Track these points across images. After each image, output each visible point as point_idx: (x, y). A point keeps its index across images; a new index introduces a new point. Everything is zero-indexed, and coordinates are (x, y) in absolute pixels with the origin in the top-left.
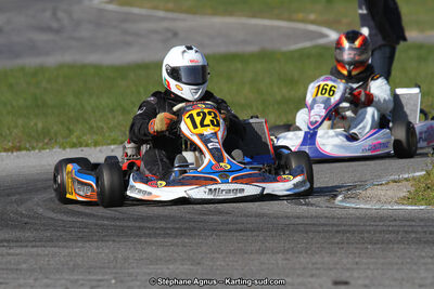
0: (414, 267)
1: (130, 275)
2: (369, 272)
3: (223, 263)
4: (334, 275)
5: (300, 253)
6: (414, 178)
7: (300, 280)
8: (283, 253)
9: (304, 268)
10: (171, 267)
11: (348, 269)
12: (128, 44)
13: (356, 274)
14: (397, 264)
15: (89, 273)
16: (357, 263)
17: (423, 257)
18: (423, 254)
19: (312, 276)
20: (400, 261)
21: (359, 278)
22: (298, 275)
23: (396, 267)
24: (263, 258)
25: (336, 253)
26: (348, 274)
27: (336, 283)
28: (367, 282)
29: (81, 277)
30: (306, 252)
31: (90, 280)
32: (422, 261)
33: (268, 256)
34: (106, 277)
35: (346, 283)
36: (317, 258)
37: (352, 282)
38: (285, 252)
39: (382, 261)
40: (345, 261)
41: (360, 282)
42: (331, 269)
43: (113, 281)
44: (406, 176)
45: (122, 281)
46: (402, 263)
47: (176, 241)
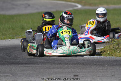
0: (97, 72)
1: (16, 74)
2: (84, 73)
3: (43, 71)
4: (74, 74)
5: (65, 68)
6: (100, 49)
7: (64, 75)
8: (60, 69)
9: (66, 72)
10: (28, 72)
11: (78, 73)
12: (14, 8)
13: (80, 74)
14: (92, 71)
15: (4, 73)
16: (81, 71)
17: (100, 70)
18: (100, 69)
19: (68, 74)
20: (93, 70)
21: (81, 75)
22: (64, 74)
23: (92, 72)
24: (54, 70)
25: (75, 68)
26: (78, 74)
27: (75, 76)
28: (83, 76)
29: (1, 75)
30: (67, 68)
31: (4, 75)
32: (99, 70)
33: (56, 69)
34: (9, 74)
35: (77, 76)
36: (70, 70)
37: (79, 76)
38: (61, 68)
39: (88, 70)
40: (78, 70)
41: (82, 76)
42: (73, 73)
43: (11, 75)
44: (98, 48)
45: (13, 76)
46: (94, 71)
47: (29, 65)
